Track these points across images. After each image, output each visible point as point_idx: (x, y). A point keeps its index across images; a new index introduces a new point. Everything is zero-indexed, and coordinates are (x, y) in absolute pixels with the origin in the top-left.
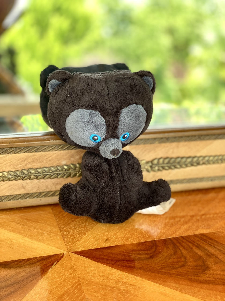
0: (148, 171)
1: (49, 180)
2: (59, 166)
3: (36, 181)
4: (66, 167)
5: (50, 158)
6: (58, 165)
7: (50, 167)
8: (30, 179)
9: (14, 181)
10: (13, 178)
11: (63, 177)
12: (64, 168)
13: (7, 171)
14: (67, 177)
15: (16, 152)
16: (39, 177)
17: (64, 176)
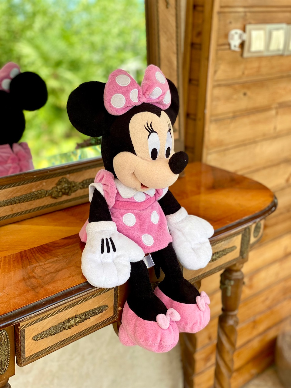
0: (81, 188)
1: (26, 203)
2: (32, 193)
3: (19, 204)
4: (36, 193)
5: (26, 189)
6: (30, 192)
7: (26, 194)
8: (15, 203)
9: (7, 206)
10: (6, 205)
11: (34, 200)
12: (34, 194)
13: (2, 200)
14: (36, 199)
15: (7, 188)
16: (21, 201)
17: (35, 198)
